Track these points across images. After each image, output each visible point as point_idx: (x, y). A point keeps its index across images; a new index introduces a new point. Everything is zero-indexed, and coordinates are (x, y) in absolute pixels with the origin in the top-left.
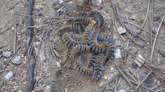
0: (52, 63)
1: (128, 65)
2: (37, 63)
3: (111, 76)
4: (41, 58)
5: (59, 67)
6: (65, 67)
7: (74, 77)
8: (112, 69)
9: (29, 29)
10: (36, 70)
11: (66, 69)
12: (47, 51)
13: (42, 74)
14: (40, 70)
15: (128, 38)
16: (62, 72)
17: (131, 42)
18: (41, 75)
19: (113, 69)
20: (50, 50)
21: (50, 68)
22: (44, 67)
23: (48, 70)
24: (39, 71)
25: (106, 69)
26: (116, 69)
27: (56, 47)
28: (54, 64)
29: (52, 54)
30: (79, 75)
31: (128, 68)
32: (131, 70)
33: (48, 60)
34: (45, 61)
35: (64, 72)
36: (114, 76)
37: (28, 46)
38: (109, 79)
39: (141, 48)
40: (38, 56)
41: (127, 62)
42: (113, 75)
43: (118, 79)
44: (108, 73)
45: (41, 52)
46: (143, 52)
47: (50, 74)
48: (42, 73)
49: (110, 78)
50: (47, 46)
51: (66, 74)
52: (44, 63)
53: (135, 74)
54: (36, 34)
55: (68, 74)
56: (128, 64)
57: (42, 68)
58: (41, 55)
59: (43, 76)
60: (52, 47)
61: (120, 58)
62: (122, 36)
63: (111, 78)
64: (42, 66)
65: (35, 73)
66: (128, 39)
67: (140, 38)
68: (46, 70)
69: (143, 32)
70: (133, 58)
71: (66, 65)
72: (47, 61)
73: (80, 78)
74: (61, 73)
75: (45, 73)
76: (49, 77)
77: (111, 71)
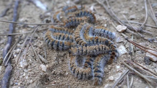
0: (35, 68)
1: (138, 62)
2: (15, 71)
3: (118, 75)
4: (22, 64)
5: (45, 71)
6: (54, 73)
7: (67, 84)
8: (118, 67)
9: (9, 37)
10: (13, 79)
11: (55, 76)
12: (29, 55)
13: (21, 84)
14: (18, 79)
15: (131, 35)
16: (49, 78)
17: (136, 38)
18: (19, 84)
19: (120, 68)
20: (34, 55)
21: (32, 74)
22: (24, 75)
23: (29, 76)
24: (18, 81)
25: (110, 70)
26: (124, 66)
27: (42, 52)
28: (38, 69)
29: (37, 59)
30: (74, 81)
31: (140, 64)
32: (145, 67)
33: (31, 65)
34: (26, 67)
35: (52, 80)
36: (122, 75)
37: (5, 53)
38: (116, 80)
39: (150, 42)
40: (17, 64)
41: (137, 58)
42: (120, 74)
43: (130, 79)
44: (114, 73)
45: (22, 59)
46: (155, 46)
47: (31, 81)
48: (21, 82)
49: (117, 78)
50: (30, 51)
51: (55, 81)
52: (25, 70)
53: (151, 70)
54: (18, 43)
55: (58, 82)
56: (138, 60)
57: (21, 77)
58: (21, 62)
59: (22, 85)
60: (36, 52)
61: (126, 54)
62: (123, 34)
63: (119, 77)
64: (21, 73)
65: (11, 83)
66: (131, 37)
67: (145, 33)
68: (27, 77)
69: (147, 27)
70: (143, 53)
71: (54, 70)
72: (29, 67)
73: (76, 84)
74: (48, 80)
75: (25, 81)
76: (30, 85)
77: (118, 70)
